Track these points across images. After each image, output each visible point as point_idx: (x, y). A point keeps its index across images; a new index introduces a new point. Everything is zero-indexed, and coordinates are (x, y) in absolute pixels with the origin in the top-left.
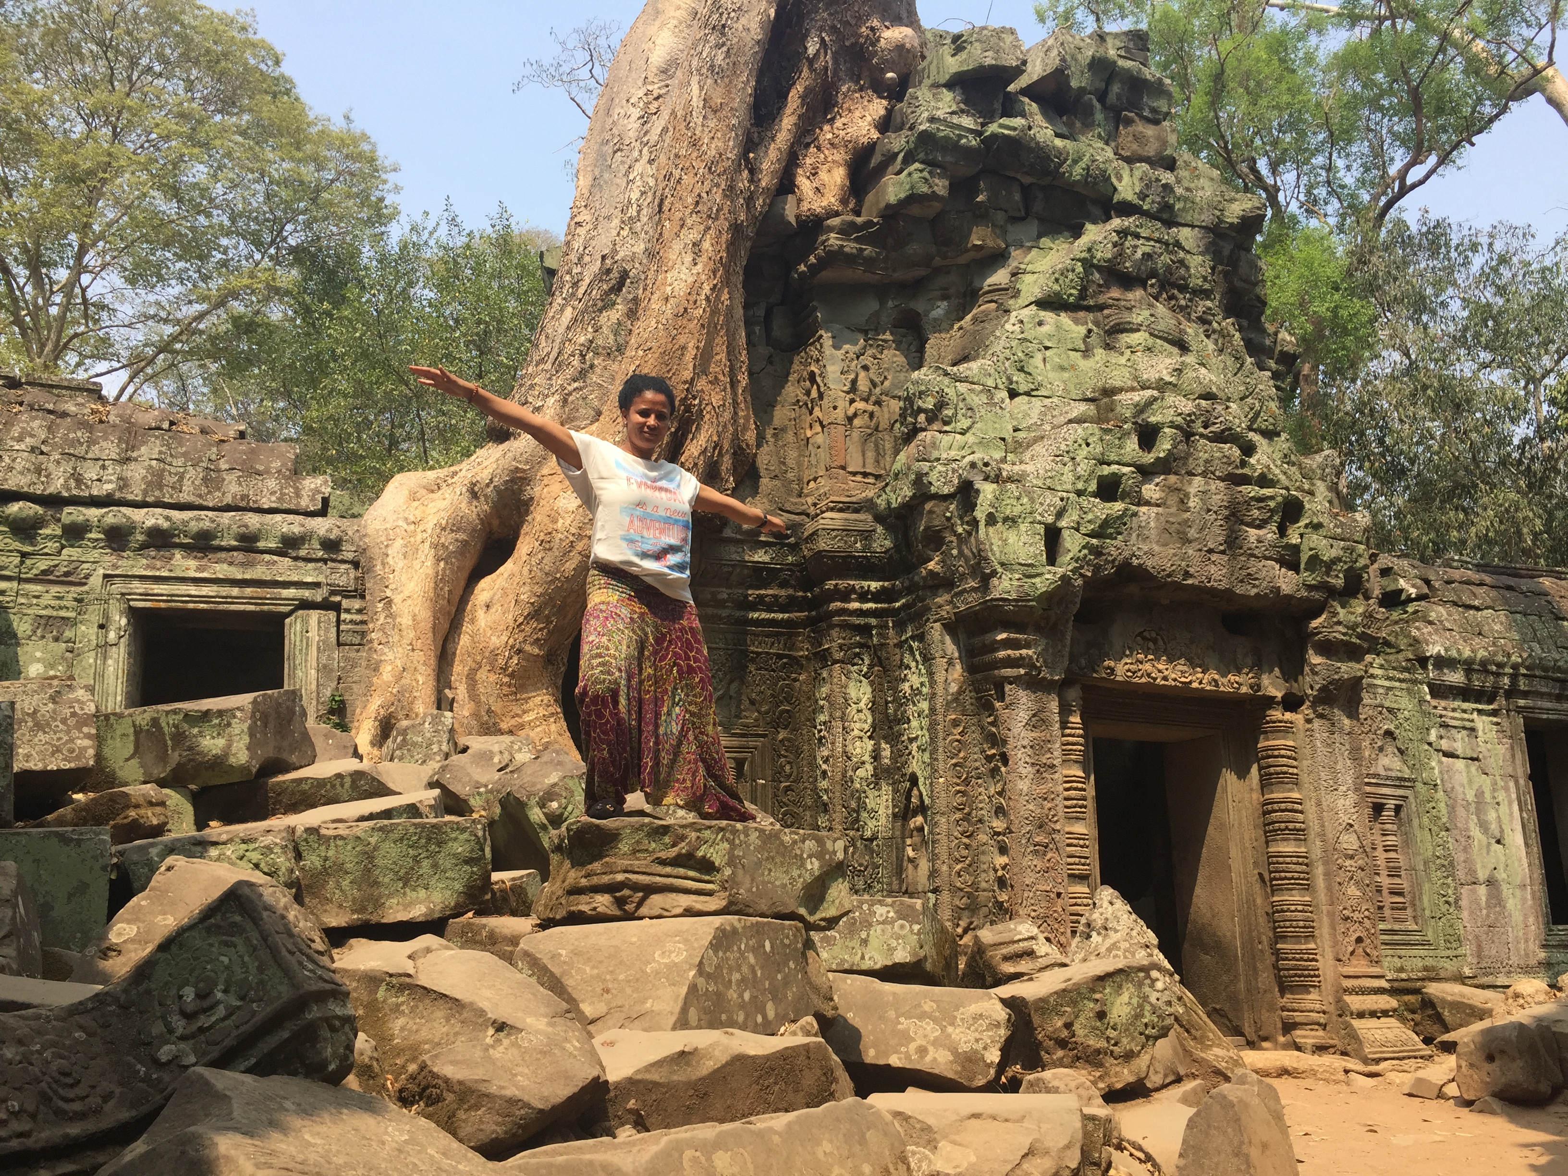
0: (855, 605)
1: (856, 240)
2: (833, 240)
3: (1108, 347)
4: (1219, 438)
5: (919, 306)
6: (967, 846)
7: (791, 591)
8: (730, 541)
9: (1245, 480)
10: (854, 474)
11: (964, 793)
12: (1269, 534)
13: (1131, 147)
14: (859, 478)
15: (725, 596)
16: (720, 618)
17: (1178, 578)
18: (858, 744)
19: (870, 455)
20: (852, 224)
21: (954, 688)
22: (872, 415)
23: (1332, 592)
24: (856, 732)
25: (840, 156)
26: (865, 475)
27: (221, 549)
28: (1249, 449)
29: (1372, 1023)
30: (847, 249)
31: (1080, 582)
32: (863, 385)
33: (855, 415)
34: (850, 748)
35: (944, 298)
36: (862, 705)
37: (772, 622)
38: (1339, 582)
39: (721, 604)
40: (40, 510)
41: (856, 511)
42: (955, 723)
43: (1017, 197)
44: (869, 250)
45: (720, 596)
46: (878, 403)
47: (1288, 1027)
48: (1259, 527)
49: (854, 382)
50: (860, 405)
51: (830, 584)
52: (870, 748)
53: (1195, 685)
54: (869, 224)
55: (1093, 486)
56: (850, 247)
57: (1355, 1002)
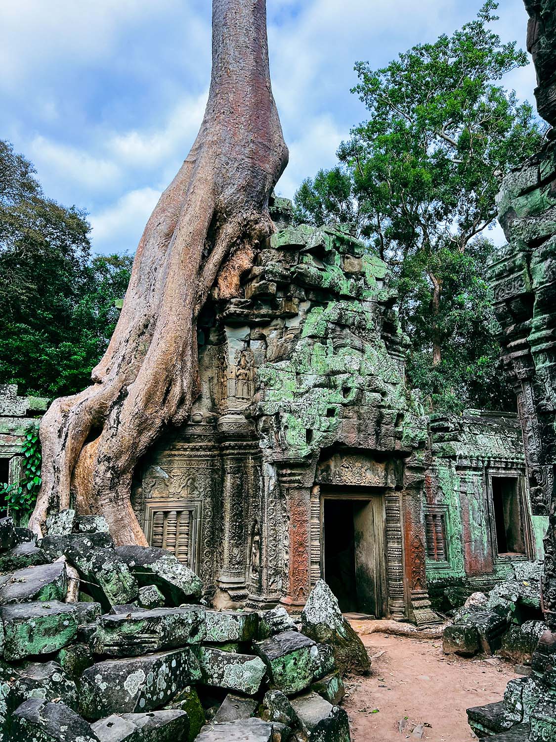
0: (237, 451)
1: (242, 308)
2: (232, 308)
3: (335, 354)
4: (374, 391)
5: (265, 332)
6: (274, 550)
7: (213, 443)
9: (384, 407)
10: (239, 398)
11: (274, 530)
12: (391, 428)
13: (349, 269)
14: (240, 400)
15: (187, 447)
16: (185, 455)
17: (357, 445)
18: (236, 506)
19: (245, 390)
20: (240, 302)
21: (272, 488)
22: (246, 375)
23: (414, 448)
24: (236, 501)
25: (237, 272)
26: (243, 399)
28: (384, 394)
29: (422, 611)
30: (237, 312)
31: (319, 450)
32: (242, 363)
33: (240, 375)
35: (275, 329)
36: (238, 490)
37: (205, 456)
38: (416, 445)
41: (238, 414)
42: (272, 502)
43: (303, 293)
44: (246, 311)
45: (185, 447)
46: (249, 369)
47: (392, 613)
48: (386, 425)
49: (239, 362)
50: (242, 371)
51: (227, 443)
52: (239, 508)
53: (362, 484)
54: (246, 302)
55: (325, 412)
56: (239, 310)
57: (416, 604)
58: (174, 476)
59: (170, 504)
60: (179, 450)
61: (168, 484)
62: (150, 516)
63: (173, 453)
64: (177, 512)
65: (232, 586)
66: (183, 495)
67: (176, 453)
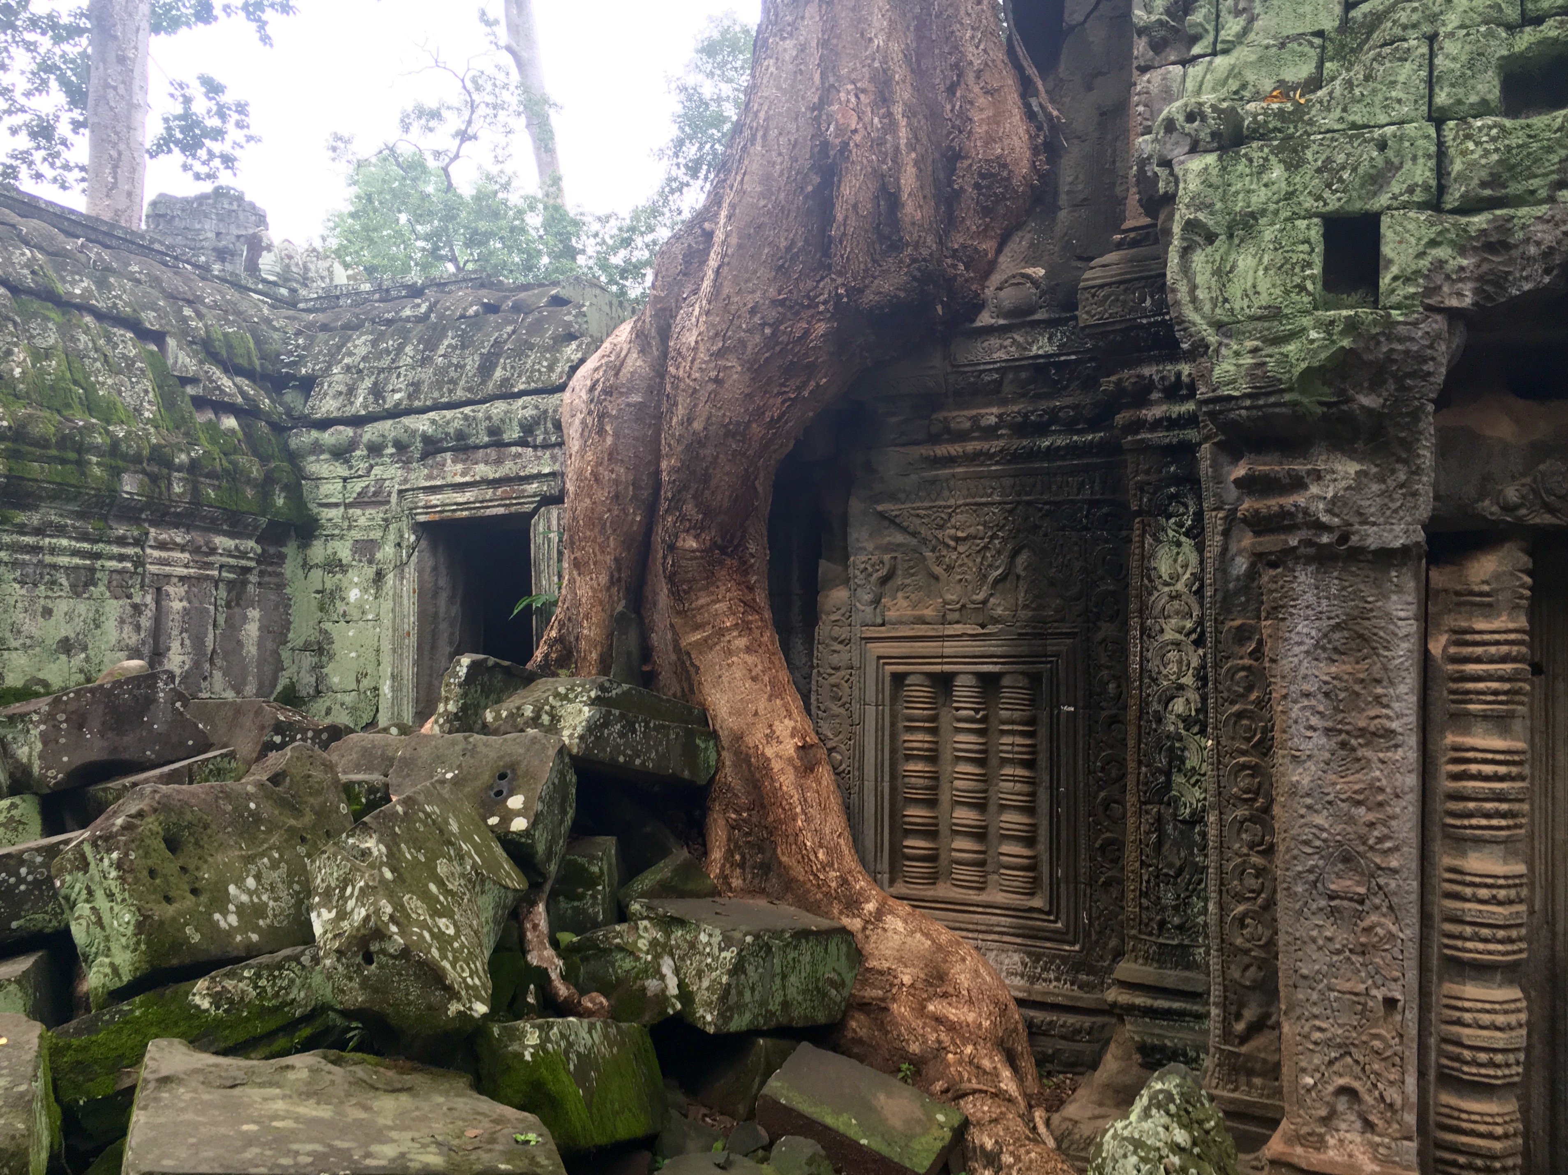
0: (1157, 412)
8: (990, 330)
15: (993, 420)
16: (989, 456)
18: (1173, 655)
21: (1240, 566)
24: (1169, 635)
27: (477, 447)
34: (1153, 666)
36: (1180, 586)
39: (990, 433)
40: (349, 432)
42: (1242, 635)
45: (983, 423)
51: (1108, 382)
52: (1195, 662)
58: (957, 539)
59: (950, 648)
60: (962, 436)
61: (938, 570)
62: (879, 691)
63: (941, 450)
64: (979, 675)
65: (1140, 1000)
66: (999, 611)
67: (955, 449)
